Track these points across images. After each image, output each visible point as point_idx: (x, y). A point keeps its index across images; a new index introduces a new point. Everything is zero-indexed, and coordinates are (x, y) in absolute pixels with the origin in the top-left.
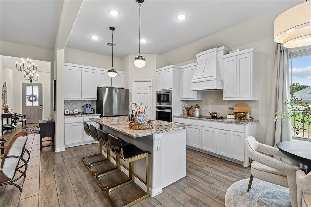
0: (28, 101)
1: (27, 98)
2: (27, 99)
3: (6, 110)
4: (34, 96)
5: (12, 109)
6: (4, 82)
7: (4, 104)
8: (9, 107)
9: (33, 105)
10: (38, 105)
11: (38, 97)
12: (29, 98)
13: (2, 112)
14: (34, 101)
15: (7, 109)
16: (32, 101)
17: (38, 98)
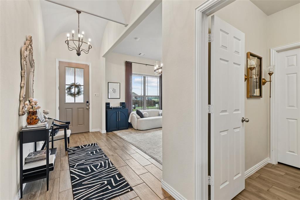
0: (68, 94)
1: (67, 89)
2: (66, 91)
3: (32, 116)
4: (77, 86)
5: (46, 111)
6: (29, 35)
7: (26, 97)
8: (39, 108)
9: (76, 102)
10: (82, 101)
11: (82, 87)
12: (70, 88)
13: (19, 121)
14: (77, 95)
15: (35, 113)
16: (74, 95)
17: (82, 90)
